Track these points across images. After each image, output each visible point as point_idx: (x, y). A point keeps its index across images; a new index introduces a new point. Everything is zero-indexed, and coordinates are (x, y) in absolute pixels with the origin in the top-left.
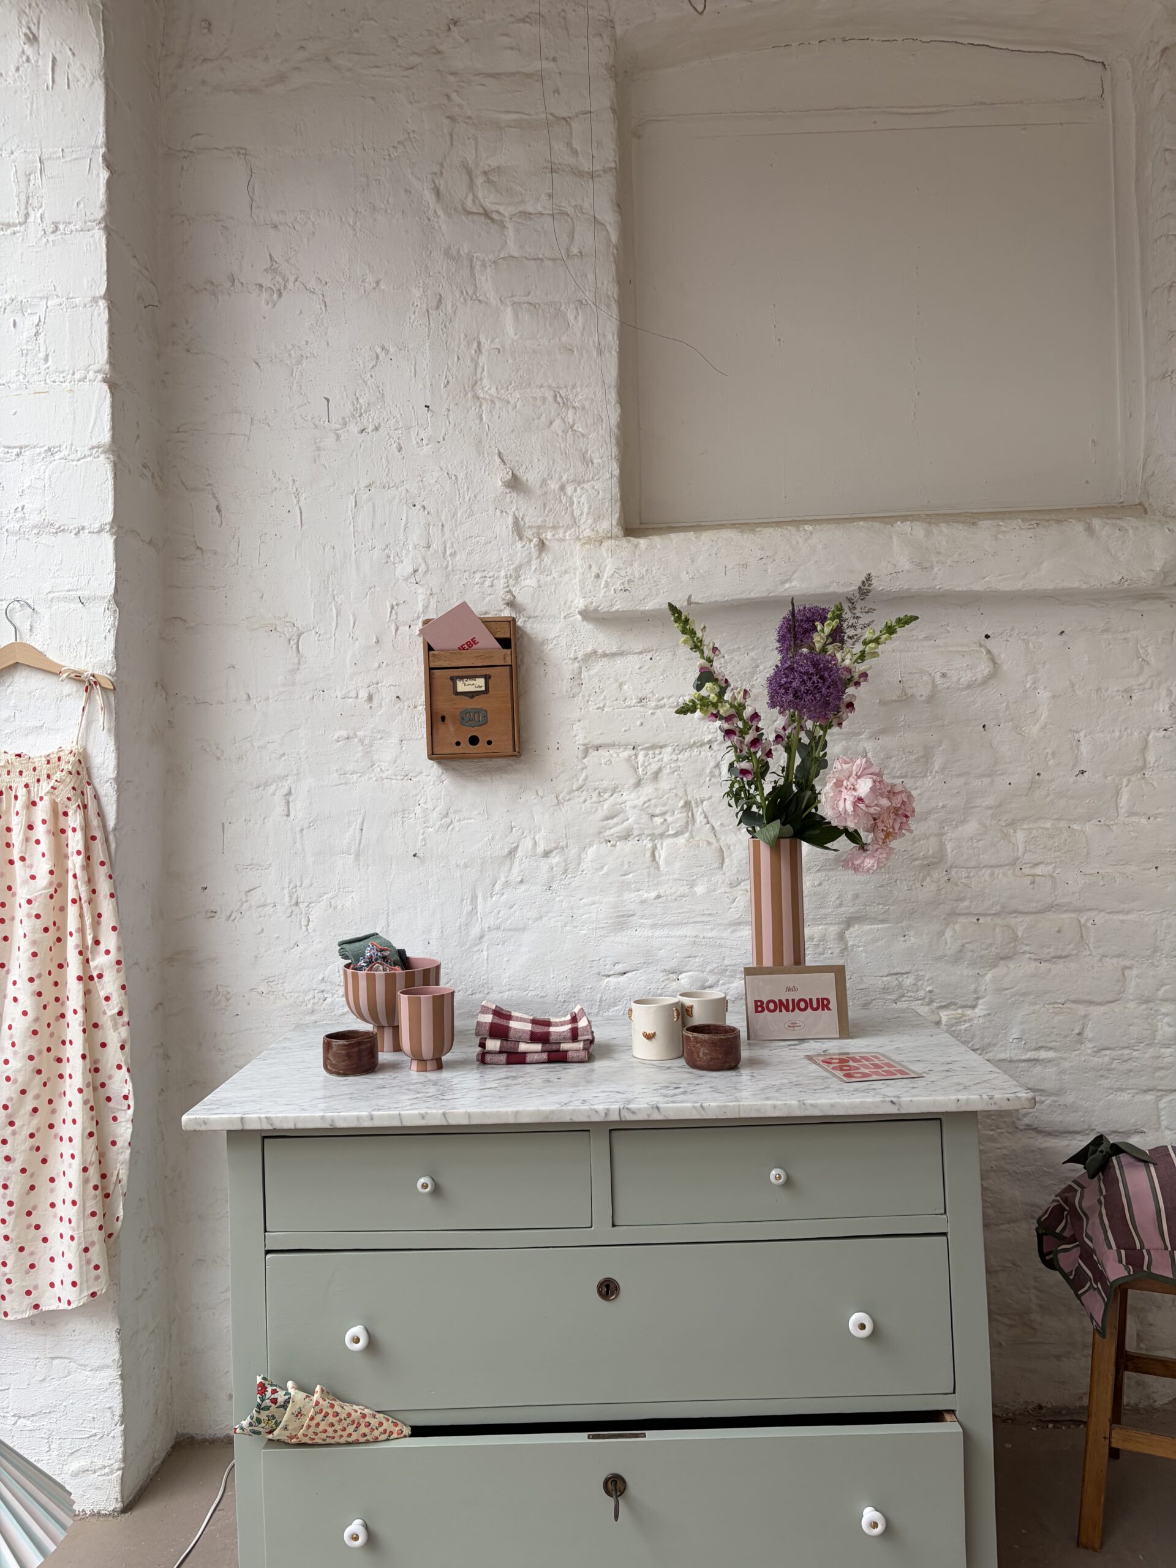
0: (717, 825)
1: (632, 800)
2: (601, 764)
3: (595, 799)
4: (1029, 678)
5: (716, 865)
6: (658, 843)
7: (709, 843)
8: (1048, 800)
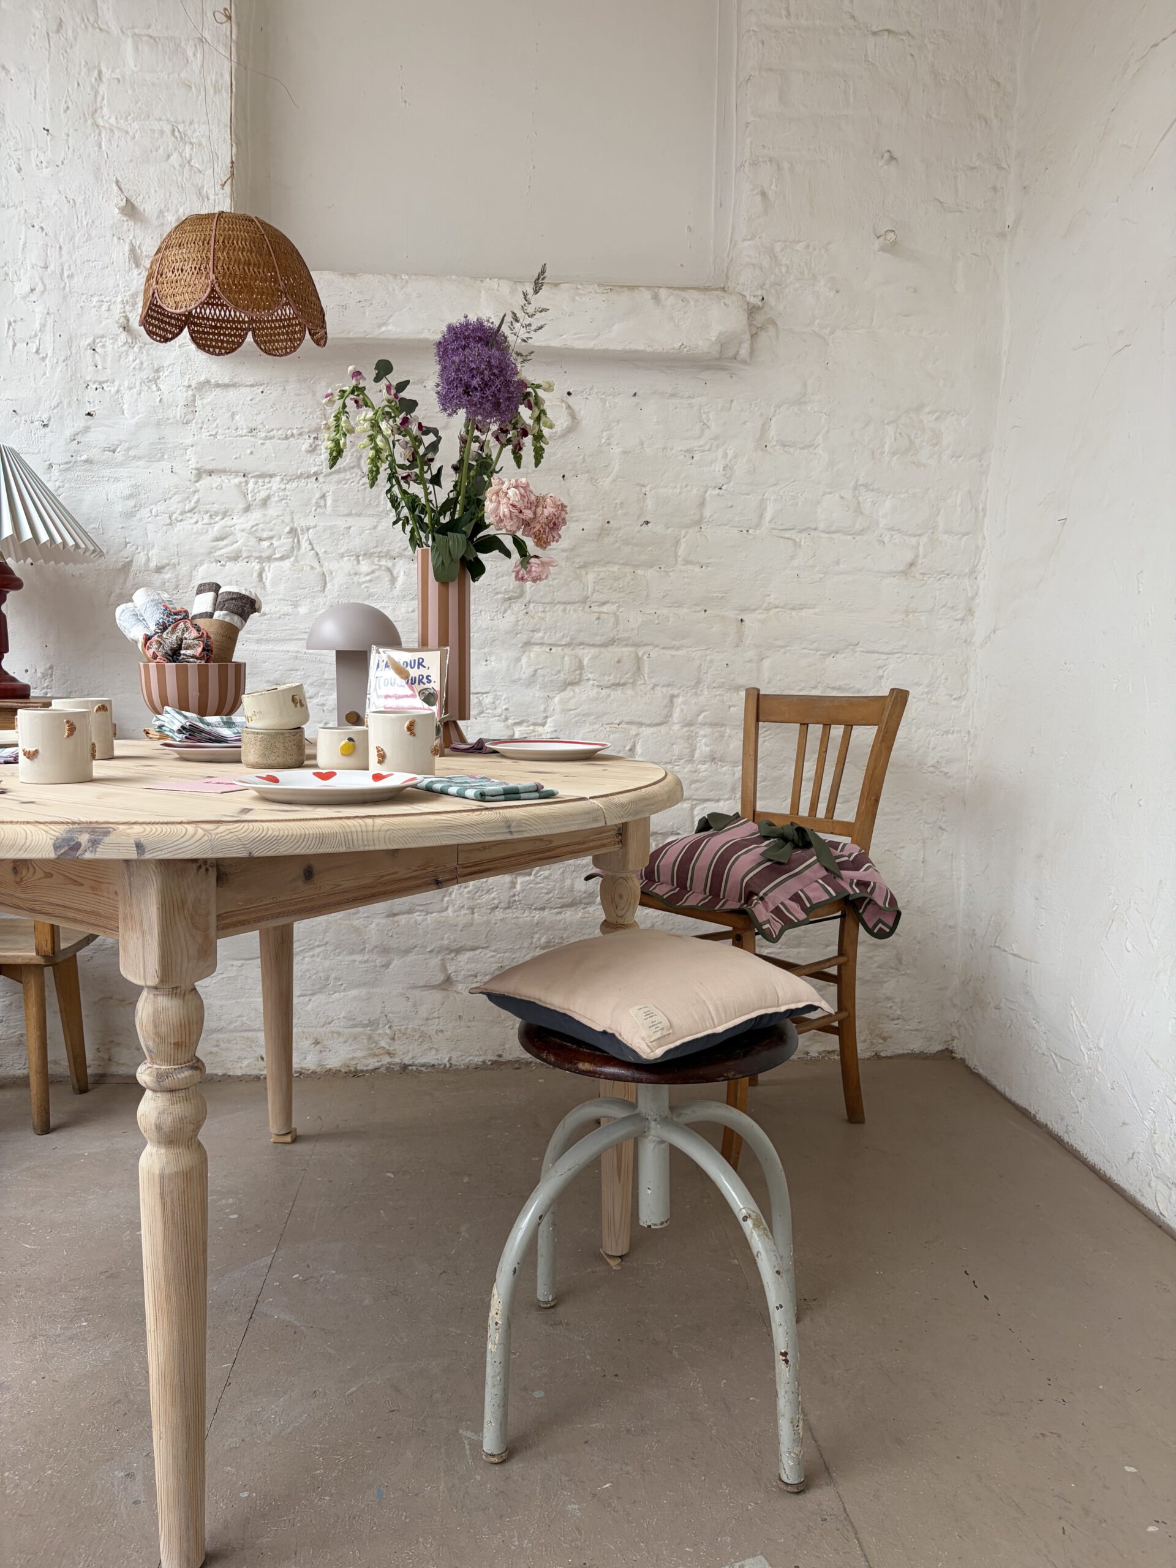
1: (242, 524)
3: (206, 520)
4: (605, 434)
6: (266, 565)
7: (312, 568)
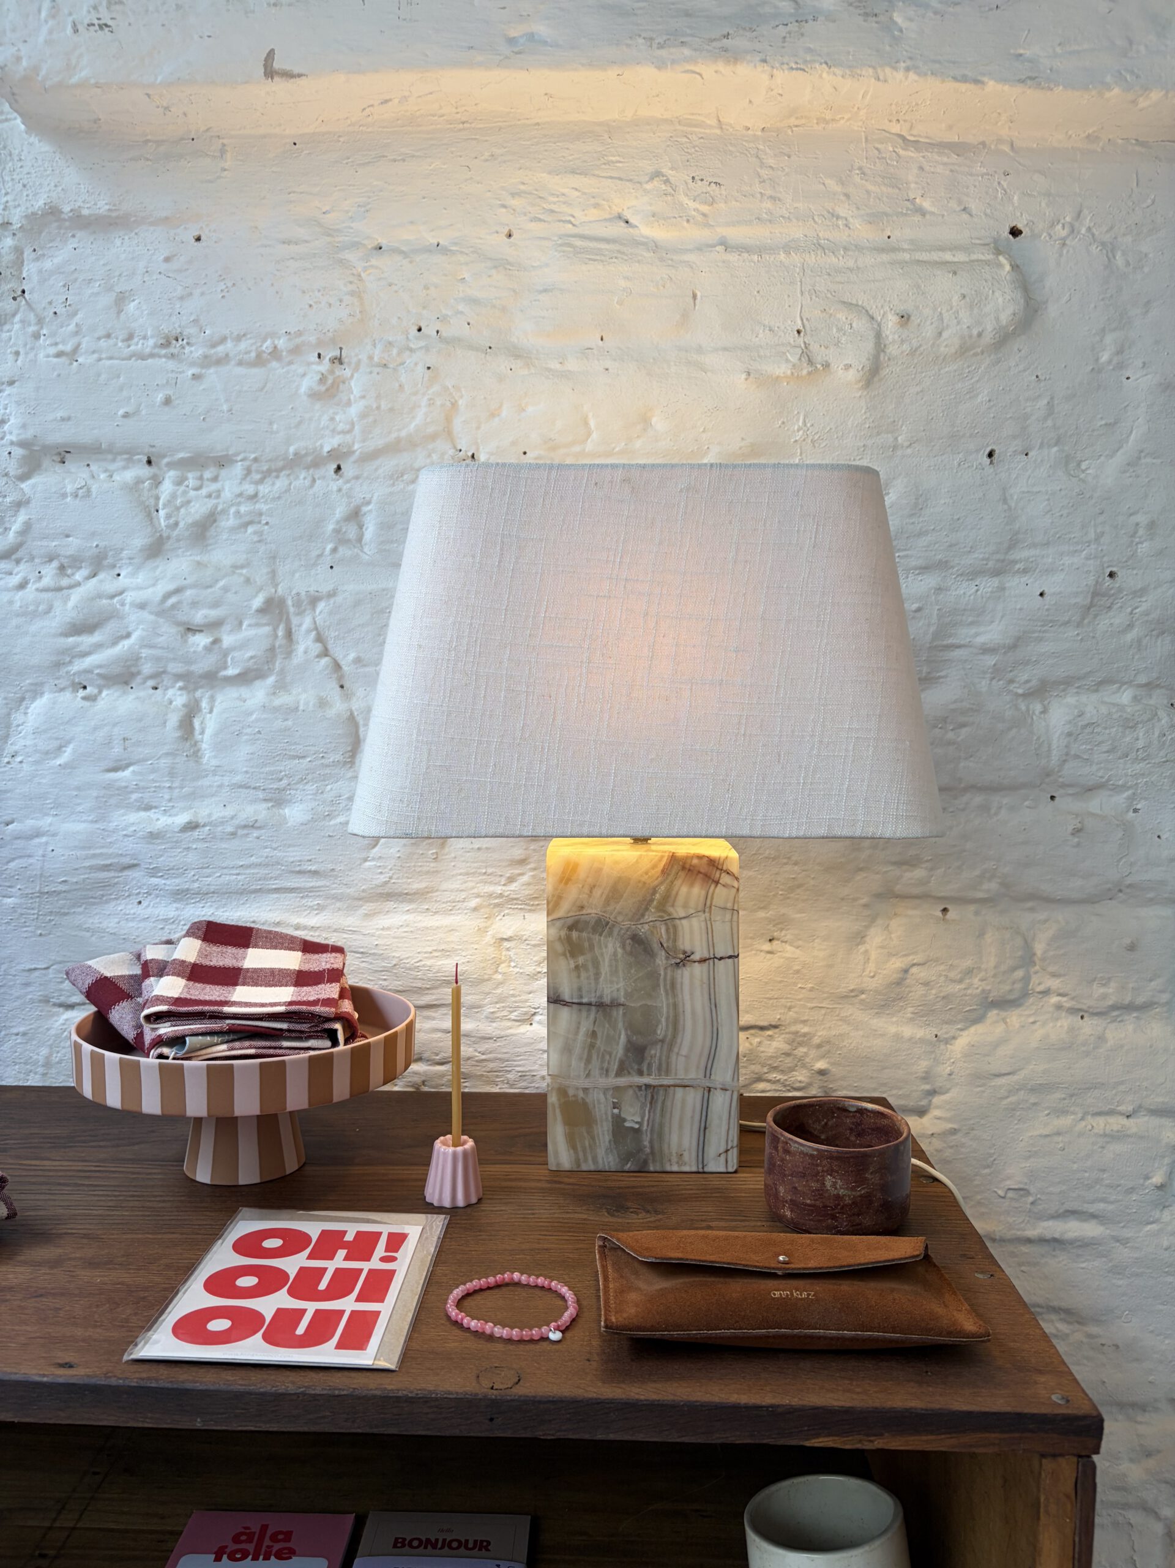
0: (346, 657)
2: (64, 496)
5: (338, 757)
8: (1130, 636)
